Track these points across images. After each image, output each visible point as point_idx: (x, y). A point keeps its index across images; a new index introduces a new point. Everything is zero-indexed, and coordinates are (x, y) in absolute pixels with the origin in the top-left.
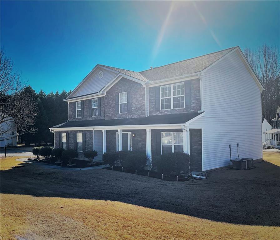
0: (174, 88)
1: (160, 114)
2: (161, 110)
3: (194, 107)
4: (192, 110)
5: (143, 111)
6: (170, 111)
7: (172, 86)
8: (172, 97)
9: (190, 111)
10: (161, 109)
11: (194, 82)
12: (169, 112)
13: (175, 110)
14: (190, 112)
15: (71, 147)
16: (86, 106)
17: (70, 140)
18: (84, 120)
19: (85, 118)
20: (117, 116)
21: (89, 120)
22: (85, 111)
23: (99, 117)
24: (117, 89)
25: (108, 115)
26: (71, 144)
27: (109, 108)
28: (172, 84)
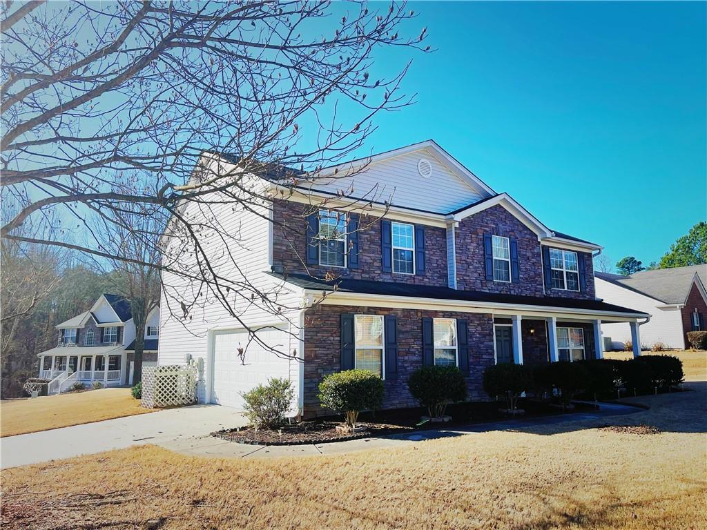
0: (566, 257)
1: (552, 295)
3: (589, 292)
4: (587, 297)
5: (538, 285)
6: (564, 293)
7: (563, 252)
8: (564, 270)
11: (585, 256)
12: (562, 293)
13: (570, 292)
14: (585, 298)
15: (406, 365)
16: (368, 234)
17: (404, 341)
18: (359, 278)
19: (363, 272)
20: (489, 285)
21: (381, 280)
22: (364, 250)
23: (420, 278)
24: (487, 223)
25: (465, 277)
26: (406, 358)
27: (466, 262)
28: (564, 249)
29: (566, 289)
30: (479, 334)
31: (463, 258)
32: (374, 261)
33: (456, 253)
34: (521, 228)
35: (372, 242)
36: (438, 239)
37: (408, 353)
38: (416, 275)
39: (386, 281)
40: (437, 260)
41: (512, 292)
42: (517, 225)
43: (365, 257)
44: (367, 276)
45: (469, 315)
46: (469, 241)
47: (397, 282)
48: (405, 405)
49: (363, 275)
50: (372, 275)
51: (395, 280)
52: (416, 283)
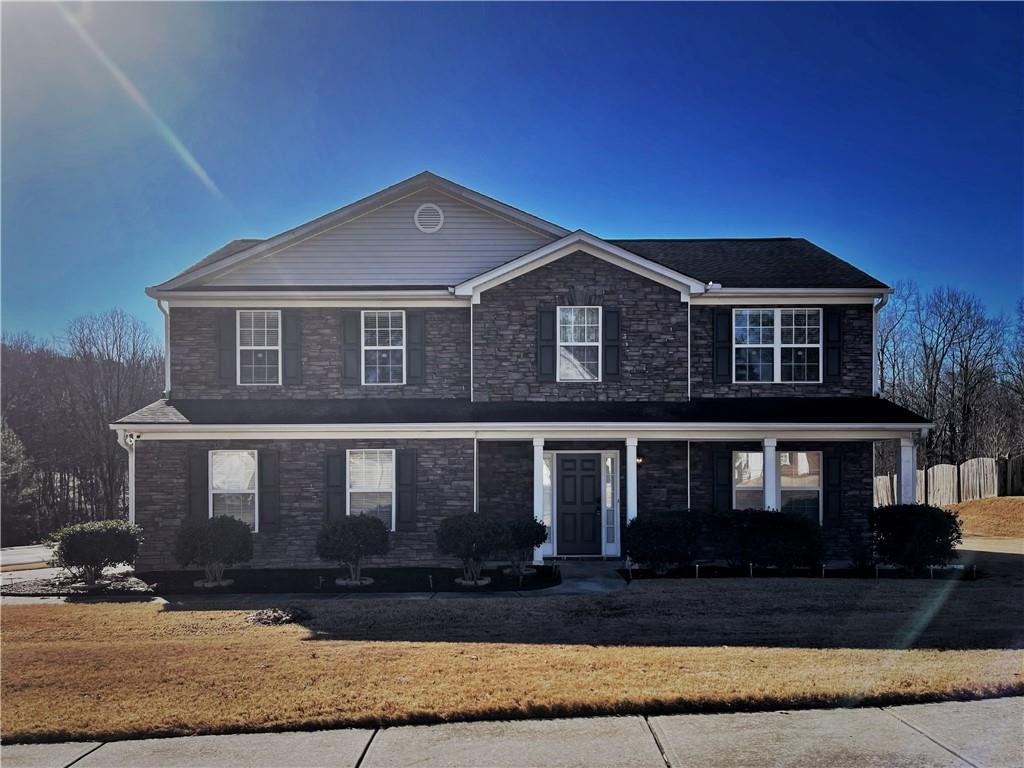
0: (786, 320)
1: (733, 396)
2: (734, 382)
3: (852, 381)
4: (845, 391)
5: (674, 380)
6: (771, 389)
7: (778, 314)
8: (777, 346)
9: (839, 392)
10: (737, 380)
11: (852, 312)
12: (765, 390)
13: (790, 386)
14: (839, 395)
15: (294, 514)
16: (319, 334)
17: (292, 483)
18: (302, 396)
19: (309, 388)
20: (546, 389)
21: (341, 397)
22: (310, 358)
23: (414, 388)
24: (548, 288)
25: (489, 382)
26: (296, 504)
27: (497, 357)
28: (780, 306)
29: (777, 379)
30: (443, 469)
31: (491, 350)
32: (329, 370)
33: (475, 345)
34: (634, 285)
35: (325, 344)
36: (454, 325)
37: (299, 498)
38: (408, 384)
39: (349, 398)
40: (451, 359)
41: (602, 398)
42: (627, 280)
43: (312, 368)
44: (317, 393)
45: (421, 442)
46: (505, 322)
47: (370, 397)
48: (292, 565)
49: (310, 393)
50: (326, 391)
51: (366, 395)
52: (405, 397)
